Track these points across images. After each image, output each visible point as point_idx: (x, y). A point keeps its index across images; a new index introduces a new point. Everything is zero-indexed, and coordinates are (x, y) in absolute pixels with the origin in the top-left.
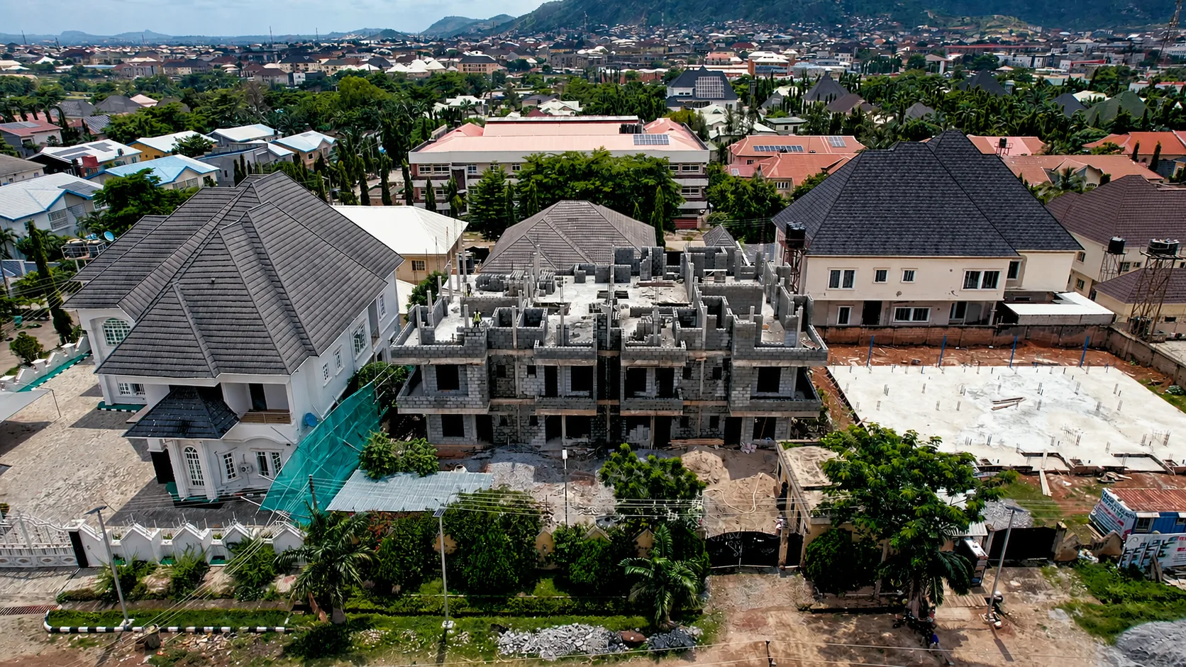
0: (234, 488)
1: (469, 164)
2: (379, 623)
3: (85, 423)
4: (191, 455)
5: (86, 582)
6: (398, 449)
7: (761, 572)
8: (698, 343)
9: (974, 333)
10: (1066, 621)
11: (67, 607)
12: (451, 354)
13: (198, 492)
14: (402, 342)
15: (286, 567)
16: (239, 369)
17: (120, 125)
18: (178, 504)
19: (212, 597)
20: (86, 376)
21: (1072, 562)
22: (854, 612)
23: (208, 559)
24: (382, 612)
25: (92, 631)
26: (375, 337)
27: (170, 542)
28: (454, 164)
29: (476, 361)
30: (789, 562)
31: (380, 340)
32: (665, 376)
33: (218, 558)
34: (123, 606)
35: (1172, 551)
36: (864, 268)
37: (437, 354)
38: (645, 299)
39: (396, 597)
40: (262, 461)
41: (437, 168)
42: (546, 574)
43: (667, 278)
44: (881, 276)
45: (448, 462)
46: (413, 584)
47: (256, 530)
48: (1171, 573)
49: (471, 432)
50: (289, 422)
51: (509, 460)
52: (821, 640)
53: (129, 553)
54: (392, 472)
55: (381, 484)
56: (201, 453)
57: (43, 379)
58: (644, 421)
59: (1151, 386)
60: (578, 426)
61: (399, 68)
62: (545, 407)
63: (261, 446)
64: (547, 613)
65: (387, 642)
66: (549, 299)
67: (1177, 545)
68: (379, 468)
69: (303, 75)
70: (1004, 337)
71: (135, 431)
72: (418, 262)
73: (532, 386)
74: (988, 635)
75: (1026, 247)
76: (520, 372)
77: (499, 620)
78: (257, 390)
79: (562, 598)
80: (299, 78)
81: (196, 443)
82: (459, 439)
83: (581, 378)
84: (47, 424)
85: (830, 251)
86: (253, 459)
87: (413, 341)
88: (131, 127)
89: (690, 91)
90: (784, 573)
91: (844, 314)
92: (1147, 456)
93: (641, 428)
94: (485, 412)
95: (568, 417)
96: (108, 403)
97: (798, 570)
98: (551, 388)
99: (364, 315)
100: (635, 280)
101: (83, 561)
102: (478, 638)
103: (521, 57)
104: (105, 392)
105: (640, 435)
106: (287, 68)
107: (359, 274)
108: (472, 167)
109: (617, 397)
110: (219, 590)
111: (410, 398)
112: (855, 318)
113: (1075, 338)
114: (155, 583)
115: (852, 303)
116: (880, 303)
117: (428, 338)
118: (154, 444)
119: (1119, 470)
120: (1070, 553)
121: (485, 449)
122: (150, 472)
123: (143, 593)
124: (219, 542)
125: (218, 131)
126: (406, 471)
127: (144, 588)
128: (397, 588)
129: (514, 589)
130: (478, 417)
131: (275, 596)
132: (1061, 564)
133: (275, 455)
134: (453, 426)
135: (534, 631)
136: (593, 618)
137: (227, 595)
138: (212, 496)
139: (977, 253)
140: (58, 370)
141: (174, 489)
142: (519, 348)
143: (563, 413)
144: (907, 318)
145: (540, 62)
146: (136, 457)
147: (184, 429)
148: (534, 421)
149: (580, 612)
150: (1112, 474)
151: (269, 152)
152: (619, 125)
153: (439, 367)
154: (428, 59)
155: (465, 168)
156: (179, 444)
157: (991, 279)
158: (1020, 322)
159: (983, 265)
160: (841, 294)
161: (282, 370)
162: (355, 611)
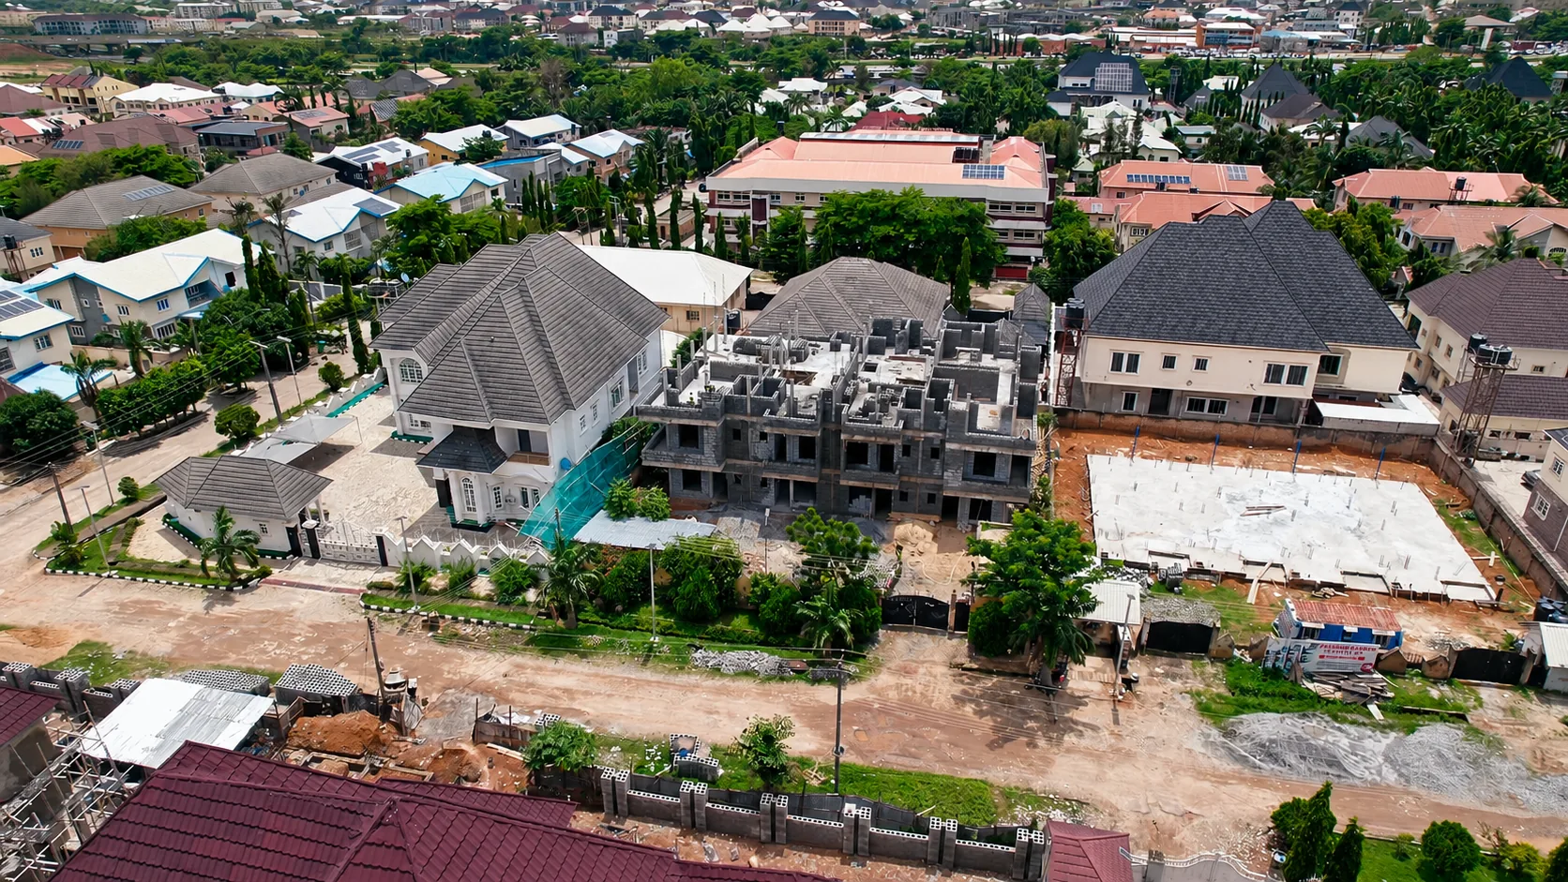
0: (500, 516)
1: (771, 193)
2: (602, 633)
3: (381, 449)
4: (468, 486)
5: (389, 577)
6: (639, 496)
7: (930, 633)
8: (916, 424)
9: (1270, 432)
10: (1187, 703)
11: (374, 592)
12: (691, 416)
13: (471, 516)
14: (650, 402)
15: (535, 582)
16: (512, 417)
17: (409, 113)
18: (455, 525)
19: (478, 598)
20: (382, 406)
21: (1225, 659)
22: (999, 674)
23: (476, 570)
24: (606, 625)
25: (392, 611)
26: (634, 391)
27: (448, 554)
28: (755, 192)
29: (713, 424)
30: (957, 628)
31: (637, 396)
32: (886, 451)
33: (483, 570)
34: (414, 596)
35: (1314, 656)
36: (1151, 353)
37: (680, 415)
38: (891, 374)
39: (619, 614)
40: (524, 494)
41: (737, 196)
42: (744, 611)
43: (923, 352)
44: (1169, 362)
45: (678, 511)
46: (633, 605)
47: (515, 551)
48: (1310, 677)
49: (708, 487)
50: (547, 464)
51: (736, 516)
52: (958, 689)
53: (418, 559)
54: (631, 514)
55: (620, 523)
56: (475, 483)
57: (347, 405)
58: (867, 492)
59: (1441, 508)
60: (805, 490)
61: (733, 25)
62: (774, 470)
63: (524, 483)
64: (738, 641)
65: (603, 645)
66: (798, 367)
67: (1320, 651)
68: (620, 511)
69: (615, 34)
70: (1307, 439)
71: (424, 460)
72: (691, 314)
73: (763, 450)
74: (1108, 707)
75: (1350, 341)
76: (752, 436)
77: (697, 643)
78: (524, 435)
79: (751, 631)
80: (611, 39)
81: (473, 476)
82: (697, 493)
83: (807, 447)
84: (352, 448)
85: (1113, 332)
86: (518, 495)
87: (660, 402)
88: (418, 116)
89: (1087, 81)
90: (952, 636)
91: (1130, 400)
92: (1377, 576)
93: (862, 498)
94: (718, 470)
95: (795, 482)
96: (400, 433)
97: (965, 636)
98: (780, 454)
99: (623, 371)
100: (890, 352)
101: (384, 563)
102: (676, 650)
103: (892, 12)
104: (399, 423)
105: (862, 503)
106: (597, 23)
107: (622, 332)
108: (775, 196)
109: (837, 467)
110: (483, 594)
111: (655, 452)
112: (1141, 406)
113: (1390, 447)
114: (438, 581)
115: (1139, 389)
116: (1169, 392)
117: (672, 399)
118: (439, 474)
119: (1340, 587)
120: (1225, 651)
121: (718, 505)
122: (433, 496)
123: (427, 591)
124: (485, 557)
125: (510, 124)
126: (642, 515)
127: (429, 585)
128: (619, 608)
129: (713, 622)
130: (715, 474)
131: (525, 604)
132: (1214, 660)
133: (535, 492)
134: (692, 479)
135: (721, 653)
136: (774, 649)
137: (489, 598)
138: (481, 521)
139: (1283, 345)
140: (357, 399)
141: (452, 511)
142: (753, 414)
143: (792, 478)
144: (1202, 410)
145: (917, 17)
146: (422, 482)
147: (462, 463)
148: (764, 482)
149: (764, 643)
150: (1330, 591)
151: (563, 160)
152: (953, 148)
153: (681, 426)
154: (772, 12)
155: (767, 197)
156: (457, 475)
157: (1297, 375)
158: (1325, 425)
159: (1287, 359)
160: (1124, 379)
161: (543, 420)
162: (586, 621)
